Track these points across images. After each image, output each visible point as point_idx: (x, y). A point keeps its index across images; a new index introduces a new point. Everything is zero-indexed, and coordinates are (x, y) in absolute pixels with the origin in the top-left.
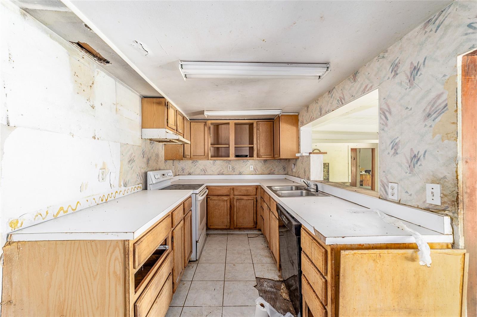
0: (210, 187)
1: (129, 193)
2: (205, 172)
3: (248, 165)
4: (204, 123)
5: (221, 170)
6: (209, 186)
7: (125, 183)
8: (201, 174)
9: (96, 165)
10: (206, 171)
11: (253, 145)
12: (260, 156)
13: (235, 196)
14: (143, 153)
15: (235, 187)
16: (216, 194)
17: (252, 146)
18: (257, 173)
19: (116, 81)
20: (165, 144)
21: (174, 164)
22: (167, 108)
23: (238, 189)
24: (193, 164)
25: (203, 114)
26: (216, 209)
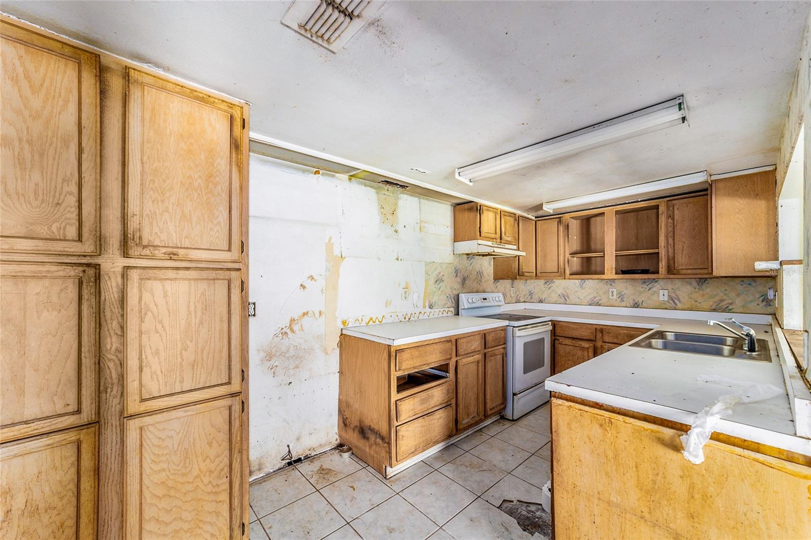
0: (560, 323)
1: (436, 316)
2: (565, 299)
3: (654, 289)
4: (558, 219)
5: (595, 297)
6: (559, 321)
7: (431, 305)
8: (559, 302)
9: (399, 284)
10: (568, 297)
11: (658, 248)
12: (675, 271)
13: (606, 344)
14: (456, 271)
15: (605, 327)
16: (570, 336)
17: (656, 251)
18: (679, 305)
19: (420, 199)
20: (494, 258)
21: (514, 286)
22: (480, 214)
23: (610, 331)
24: (546, 286)
25: (541, 208)
26: (569, 360)
